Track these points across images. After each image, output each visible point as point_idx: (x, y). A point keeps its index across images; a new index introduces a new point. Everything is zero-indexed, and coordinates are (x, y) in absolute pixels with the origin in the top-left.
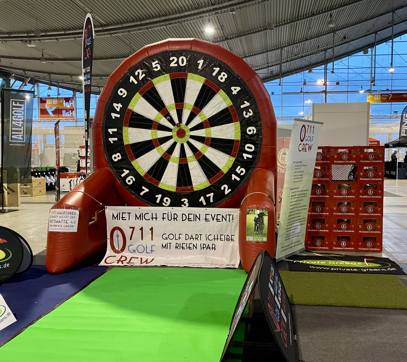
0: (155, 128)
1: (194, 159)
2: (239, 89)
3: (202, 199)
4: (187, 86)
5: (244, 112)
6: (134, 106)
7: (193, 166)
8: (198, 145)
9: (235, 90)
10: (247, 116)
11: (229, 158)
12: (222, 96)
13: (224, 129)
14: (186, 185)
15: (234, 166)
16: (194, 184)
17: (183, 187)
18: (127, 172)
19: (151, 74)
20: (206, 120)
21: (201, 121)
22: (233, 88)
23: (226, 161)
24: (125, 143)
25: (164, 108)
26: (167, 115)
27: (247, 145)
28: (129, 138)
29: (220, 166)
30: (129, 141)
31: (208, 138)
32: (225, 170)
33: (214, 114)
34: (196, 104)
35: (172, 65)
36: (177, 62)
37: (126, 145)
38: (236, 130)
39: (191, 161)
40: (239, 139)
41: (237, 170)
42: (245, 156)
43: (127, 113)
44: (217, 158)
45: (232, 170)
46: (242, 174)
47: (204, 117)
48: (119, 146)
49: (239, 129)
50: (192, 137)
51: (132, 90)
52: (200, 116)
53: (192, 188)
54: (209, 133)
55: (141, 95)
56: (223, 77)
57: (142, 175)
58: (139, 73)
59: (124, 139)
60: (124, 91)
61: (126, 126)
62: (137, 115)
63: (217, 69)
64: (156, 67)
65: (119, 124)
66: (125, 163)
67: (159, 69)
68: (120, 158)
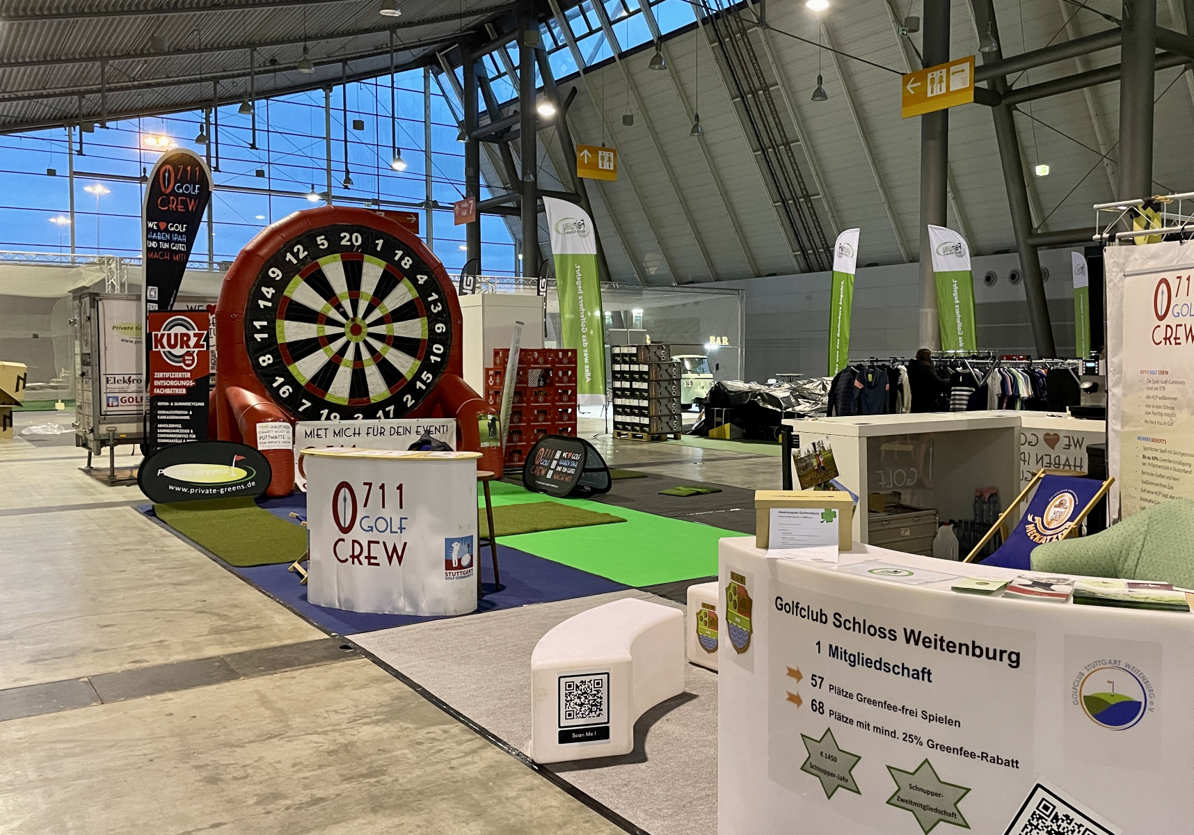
0: (321, 323)
1: (372, 362)
2: (425, 277)
3: (380, 413)
4: (364, 271)
5: (432, 306)
6: (292, 292)
7: (370, 371)
8: (378, 345)
9: (422, 279)
10: (435, 311)
11: (413, 361)
12: (406, 286)
13: (408, 326)
14: (361, 396)
15: (420, 372)
16: (371, 395)
17: (358, 399)
18: (280, 380)
19: (316, 253)
20: (387, 314)
21: (381, 315)
22: (418, 277)
23: (411, 365)
24: (280, 341)
25: (333, 296)
26: (338, 307)
27: (435, 346)
28: (286, 334)
29: (403, 371)
30: (284, 338)
31: (390, 337)
32: (409, 377)
33: (397, 307)
34: (376, 293)
35: (344, 242)
36: (350, 240)
37: (281, 344)
38: (422, 327)
39: (368, 366)
40: (426, 338)
41: (423, 376)
42: (433, 358)
43: (283, 301)
44: (400, 362)
45: (417, 377)
46: (428, 381)
47: (385, 311)
48: (270, 345)
49: (427, 327)
50: (370, 335)
51: (290, 272)
52: (380, 309)
53: (369, 400)
54: (392, 330)
55: (302, 278)
56: (407, 263)
57: (303, 384)
58: (298, 249)
59: (278, 335)
60: (278, 272)
61: (281, 318)
62: (297, 304)
63: (400, 253)
64: (323, 244)
65: (270, 315)
66: (280, 368)
67: (326, 245)
68: (271, 362)
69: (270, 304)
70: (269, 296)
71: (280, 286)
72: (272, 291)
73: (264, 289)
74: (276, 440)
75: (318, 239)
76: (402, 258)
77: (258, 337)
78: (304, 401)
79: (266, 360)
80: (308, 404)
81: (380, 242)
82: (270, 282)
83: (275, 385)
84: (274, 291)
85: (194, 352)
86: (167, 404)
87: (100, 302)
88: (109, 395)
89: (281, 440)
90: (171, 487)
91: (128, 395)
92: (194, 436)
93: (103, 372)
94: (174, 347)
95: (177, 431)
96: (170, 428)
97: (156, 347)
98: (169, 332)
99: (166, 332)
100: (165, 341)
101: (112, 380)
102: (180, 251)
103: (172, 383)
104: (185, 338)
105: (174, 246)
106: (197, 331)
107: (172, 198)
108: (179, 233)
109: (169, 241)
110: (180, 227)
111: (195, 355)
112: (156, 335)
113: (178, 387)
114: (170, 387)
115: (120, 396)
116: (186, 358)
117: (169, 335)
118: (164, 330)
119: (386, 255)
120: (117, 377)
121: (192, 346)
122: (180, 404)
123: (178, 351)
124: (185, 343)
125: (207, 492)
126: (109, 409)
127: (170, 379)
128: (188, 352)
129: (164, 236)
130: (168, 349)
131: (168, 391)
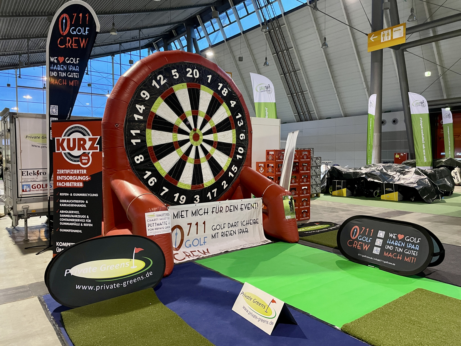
0: (175, 132)
1: (205, 159)
2: (235, 103)
3: (209, 194)
4: (201, 96)
5: (238, 122)
6: (156, 109)
7: (204, 166)
8: (208, 148)
9: (233, 104)
10: (240, 125)
11: (228, 158)
12: (225, 107)
13: (226, 135)
14: (198, 183)
15: (231, 165)
16: (204, 182)
17: (197, 185)
18: (149, 173)
19: (172, 82)
20: (214, 127)
21: (210, 128)
22: (231, 102)
23: (226, 161)
24: (149, 145)
25: (182, 113)
26: (185, 121)
27: (240, 148)
28: (152, 140)
29: (222, 165)
30: (152, 143)
31: (216, 142)
32: (225, 169)
33: (219, 122)
34: (208, 112)
35: (188, 75)
36: (192, 74)
37: (149, 147)
38: (233, 136)
39: (203, 162)
40: (235, 143)
41: (232, 168)
42: (238, 156)
43: (150, 116)
44: (220, 159)
45: (230, 169)
46: (235, 172)
47: (213, 124)
48: (142, 148)
49: (235, 136)
50: (204, 141)
51: (155, 94)
52: (210, 123)
53: (203, 185)
54: (216, 137)
55: (163, 99)
56: (225, 92)
57: (164, 175)
58: (160, 78)
59: (148, 141)
60: (147, 94)
61: (149, 128)
62: (160, 118)
63: (221, 85)
64: (176, 75)
65: (142, 126)
66: (148, 164)
67: (178, 77)
68: (142, 160)
69: (141, 118)
70: (141, 111)
71: (149, 104)
72: (143, 107)
73: (138, 106)
74: (161, 226)
75: (173, 71)
76: (222, 89)
77: (134, 141)
78: (164, 188)
79: (139, 159)
80: (167, 190)
81: (210, 77)
82: (142, 102)
83: (145, 177)
84: (144, 108)
85: (89, 153)
86: (68, 195)
87: (16, 119)
88: (23, 184)
89: (165, 226)
90: (78, 287)
91: (36, 183)
92: (90, 221)
93: (19, 167)
94: (73, 149)
95: (76, 216)
96: (70, 214)
97: (58, 150)
98: (68, 137)
99: (66, 138)
100: (65, 144)
101: (26, 174)
102: (74, 79)
103: (71, 178)
104: (82, 142)
105: (69, 74)
106: (91, 136)
107: (68, 38)
108: (73, 65)
109: (66, 71)
110: (74, 60)
111: (90, 155)
112: (58, 140)
113: (76, 181)
114: (70, 181)
115: (31, 184)
116: (83, 158)
117: (69, 140)
118: (65, 136)
119: (213, 86)
120: (29, 171)
121: (87, 148)
122: (78, 195)
123: (76, 153)
124: (81, 146)
125: (112, 287)
126: (24, 193)
127: (70, 175)
128: (84, 153)
129: (63, 67)
130: (67, 151)
131: (68, 184)
